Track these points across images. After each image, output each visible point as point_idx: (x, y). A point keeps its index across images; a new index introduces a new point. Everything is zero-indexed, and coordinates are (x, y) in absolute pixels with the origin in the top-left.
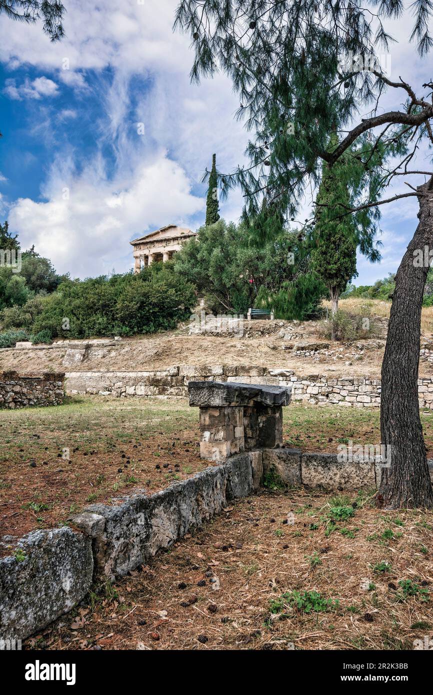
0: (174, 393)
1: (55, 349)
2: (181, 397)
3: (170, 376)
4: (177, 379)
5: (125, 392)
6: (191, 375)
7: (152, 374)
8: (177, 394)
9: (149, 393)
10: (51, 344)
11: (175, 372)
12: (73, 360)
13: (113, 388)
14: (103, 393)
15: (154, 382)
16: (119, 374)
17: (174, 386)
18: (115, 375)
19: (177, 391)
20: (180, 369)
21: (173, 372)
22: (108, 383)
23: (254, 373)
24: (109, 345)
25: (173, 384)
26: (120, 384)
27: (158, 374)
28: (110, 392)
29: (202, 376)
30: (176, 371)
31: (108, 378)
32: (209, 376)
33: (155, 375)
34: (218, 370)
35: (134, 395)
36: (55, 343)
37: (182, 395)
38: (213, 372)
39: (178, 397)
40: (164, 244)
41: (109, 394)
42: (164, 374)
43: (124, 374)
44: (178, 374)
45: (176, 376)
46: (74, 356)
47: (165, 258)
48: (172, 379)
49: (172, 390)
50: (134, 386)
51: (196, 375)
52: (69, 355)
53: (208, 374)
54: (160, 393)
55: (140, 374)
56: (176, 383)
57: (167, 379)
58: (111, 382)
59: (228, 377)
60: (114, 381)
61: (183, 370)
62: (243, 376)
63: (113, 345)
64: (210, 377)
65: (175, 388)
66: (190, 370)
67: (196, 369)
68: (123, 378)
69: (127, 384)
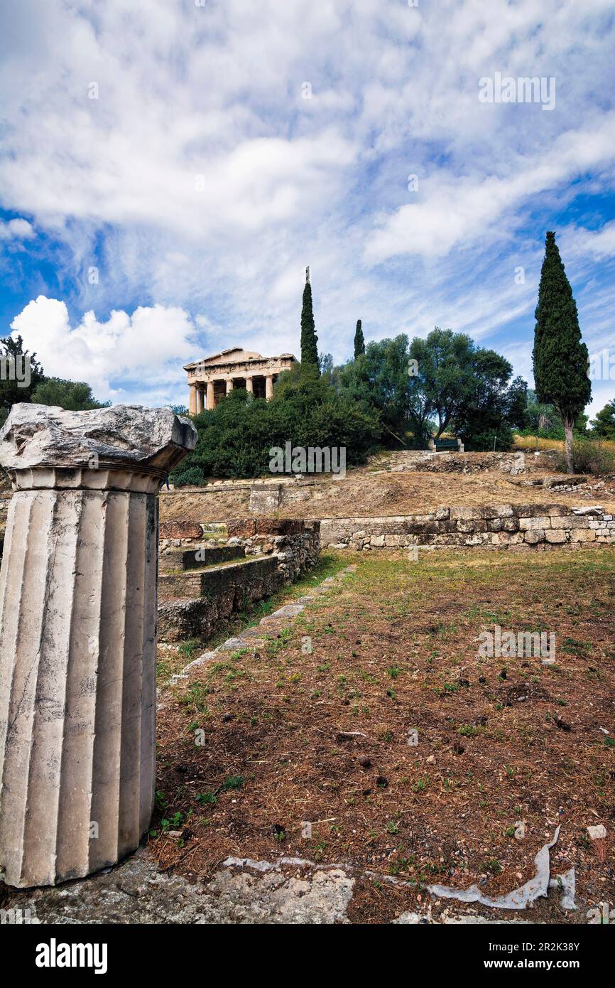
0: (443, 542)
1: (225, 492)
2: (454, 546)
3: (437, 520)
4: (449, 523)
5: (369, 543)
6: (468, 518)
7: (409, 518)
8: (446, 543)
9: (407, 543)
10: (205, 485)
11: (445, 515)
12: (264, 505)
13: (351, 539)
14: (336, 546)
15: (415, 529)
16: (358, 521)
17: (443, 533)
18: (353, 522)
19: (447, 539)
20: (452, 511)
21: (442, 515)
22: (343, 532)
23: (554, 512)
24: (306, 485)
25: (442, 531)
26: (361, 533)
27: (418, 518)
28: (346, 545)
29: (483, 519)
30: (446, 513)
31: (342, 526)
32: (493, 519)
33: (413, 520)
34: (505, 511)
35: (383, 547)
36: (210, 485)
37: (454, 544)
38: (500, 514)
39: (449, 546)
40: (228, 370)
41: (345, 548)
42: (427, 518)
43: (367, 520)
44: (448, 518)
45: (446, 519)
46: (263, 499)
47: (229, 387)
48: (440, 525)
49: (440, 538)
50: (383, 536)
51: (475, 518)
52: (256, 499)
53: (493, 516)
54: (422, 543)
55: (390, 520)
56: (447, 529)
57: (434, 525)
58: (347, 531)
59: (519, 518)
60: (353, 529)
61: (456, 512)
62: (540, 516)
63: (311, 485)
64: (495, 521)
65: (444, 535)
66: (466, 512)
67: (473, 510)
68: (366, 525)
69: (372, 533)
